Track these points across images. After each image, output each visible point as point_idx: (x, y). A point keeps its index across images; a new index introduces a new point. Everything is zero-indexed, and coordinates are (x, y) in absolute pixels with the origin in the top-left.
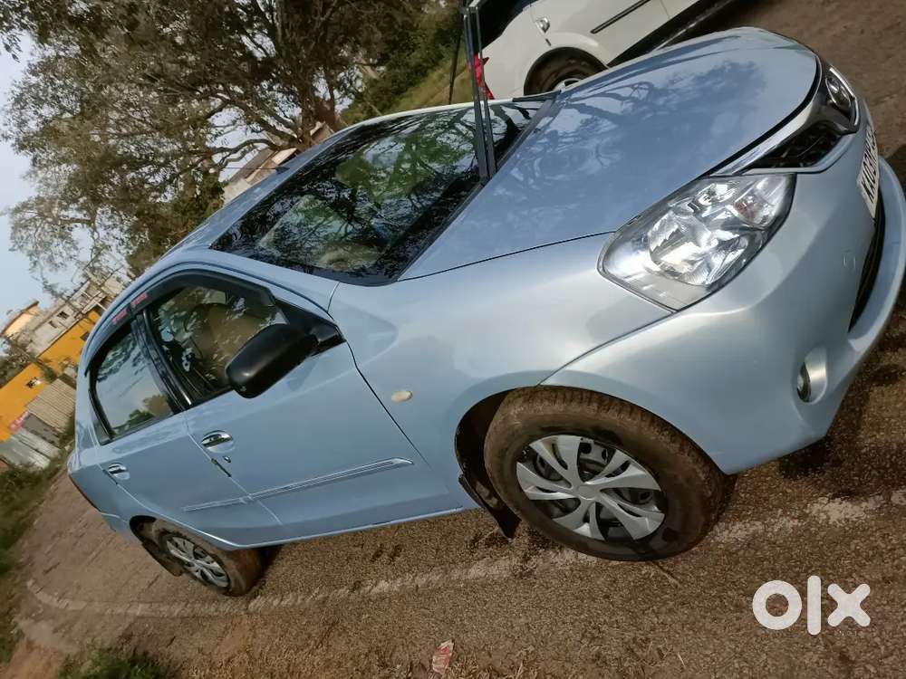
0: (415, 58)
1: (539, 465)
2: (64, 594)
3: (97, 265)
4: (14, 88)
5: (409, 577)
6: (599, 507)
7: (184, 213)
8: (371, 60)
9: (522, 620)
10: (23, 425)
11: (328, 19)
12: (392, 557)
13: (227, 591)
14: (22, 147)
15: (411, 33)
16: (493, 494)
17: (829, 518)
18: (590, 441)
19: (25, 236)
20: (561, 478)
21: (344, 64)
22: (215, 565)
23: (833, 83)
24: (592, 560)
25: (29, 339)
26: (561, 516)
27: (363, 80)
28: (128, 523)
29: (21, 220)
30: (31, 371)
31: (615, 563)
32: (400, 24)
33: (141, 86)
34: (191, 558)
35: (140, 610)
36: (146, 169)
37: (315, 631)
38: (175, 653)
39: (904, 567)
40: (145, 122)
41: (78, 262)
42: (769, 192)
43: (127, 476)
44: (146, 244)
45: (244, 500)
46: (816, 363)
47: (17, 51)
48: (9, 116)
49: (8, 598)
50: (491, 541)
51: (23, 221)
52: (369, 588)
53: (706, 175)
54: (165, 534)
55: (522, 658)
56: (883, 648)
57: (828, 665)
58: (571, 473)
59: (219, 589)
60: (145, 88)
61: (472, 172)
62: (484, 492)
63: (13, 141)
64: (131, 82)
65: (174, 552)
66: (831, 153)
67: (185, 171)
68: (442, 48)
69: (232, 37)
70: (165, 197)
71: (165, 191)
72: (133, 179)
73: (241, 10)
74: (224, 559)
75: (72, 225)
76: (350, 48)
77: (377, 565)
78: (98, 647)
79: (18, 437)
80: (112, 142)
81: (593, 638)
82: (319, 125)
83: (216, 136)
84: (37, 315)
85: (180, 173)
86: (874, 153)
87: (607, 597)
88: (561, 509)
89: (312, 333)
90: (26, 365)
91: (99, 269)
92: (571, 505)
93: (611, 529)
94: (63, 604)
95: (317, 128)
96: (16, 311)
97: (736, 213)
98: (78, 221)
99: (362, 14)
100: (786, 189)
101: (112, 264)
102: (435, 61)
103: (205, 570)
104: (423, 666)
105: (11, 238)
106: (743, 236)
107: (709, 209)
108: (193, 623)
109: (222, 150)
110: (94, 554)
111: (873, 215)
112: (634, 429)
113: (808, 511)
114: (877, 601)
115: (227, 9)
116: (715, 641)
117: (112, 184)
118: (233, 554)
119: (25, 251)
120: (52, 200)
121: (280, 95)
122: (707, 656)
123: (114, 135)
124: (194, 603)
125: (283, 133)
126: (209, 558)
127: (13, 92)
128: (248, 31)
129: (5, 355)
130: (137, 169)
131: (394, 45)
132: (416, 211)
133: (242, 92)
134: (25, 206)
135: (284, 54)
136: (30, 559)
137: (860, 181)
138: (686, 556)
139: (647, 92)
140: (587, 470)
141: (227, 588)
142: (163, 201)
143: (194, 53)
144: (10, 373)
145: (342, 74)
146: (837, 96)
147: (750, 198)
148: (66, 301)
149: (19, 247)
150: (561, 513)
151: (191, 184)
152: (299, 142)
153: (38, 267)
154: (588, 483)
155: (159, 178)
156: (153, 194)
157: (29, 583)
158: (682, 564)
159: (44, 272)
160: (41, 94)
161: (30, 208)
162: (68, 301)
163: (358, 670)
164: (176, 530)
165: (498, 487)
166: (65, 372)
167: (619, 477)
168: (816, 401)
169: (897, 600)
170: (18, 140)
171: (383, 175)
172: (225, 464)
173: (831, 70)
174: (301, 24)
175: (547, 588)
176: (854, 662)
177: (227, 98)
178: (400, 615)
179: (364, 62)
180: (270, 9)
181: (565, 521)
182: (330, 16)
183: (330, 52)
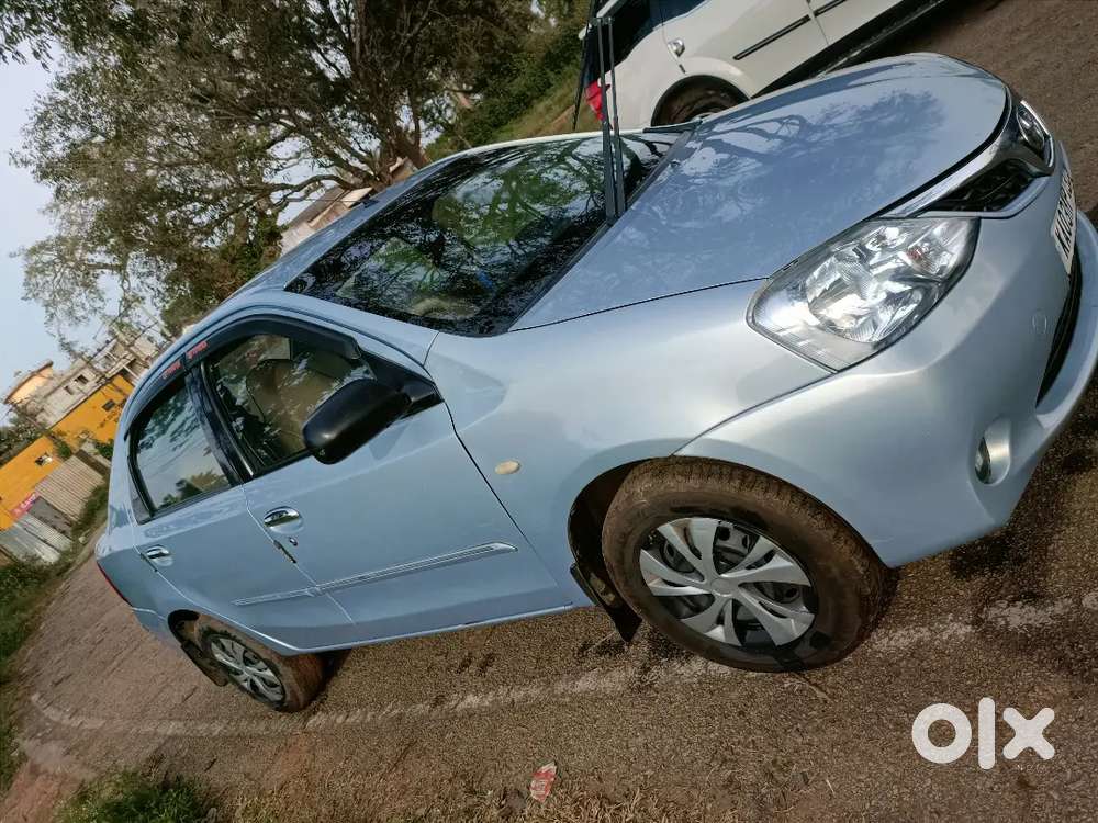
0: (517, 86)
1: (667, 554)
2: (77, 711)
3: (126, 320)
4: (39, 105)
5: (502, 690)
6: (736, 605)
7: (233, 262)
8: (464, 86)
9: (640, 739)
10: (28, 510)
11: (416, 35)
12: (484, 666)
13: (282, 707)
14: (44, 175)
15: (514, 56)
16: (611, 587)
17: (1007, 624)
18: (729, 525)
19: (41, 283)
20: (694, 569)
21: (432, 90)
22: (269, 673)
23: (1025, 118)
24: (725, 670)
25: (39, 407)
26: (690, 616)
27: (454, 110)
28: (166, 619)
29: (36, 263)
30: (42, 445)
31: (752, 674)
32: (502, 44)
33: (188, 107)
34: (239, 664)
35: (172, 728)
36: (190, 207)
37: (388, 752)
38: (216, 779)
39: (1095, 680)
40: (192, 150)
41: (104, 316)
42: (948, 239)
43: (168, 561)
44: (187, 297)
45: (310, 591)
46: (997, 440)
47: (47, 59)
48: (30, 138)
49: (8, 714)
50: (605, 649)
51: (39, 265)
52: (454, 703)
53: (876, 216)
54: (211, 634)
55: (639, 783)
56: (1069, 772)
57: (1004, 791)
58: (705, 563)
59: (271, 703)
60: (194, 111)
61: (587, 215)
62: (600, 585)
63: (34, 167)
64: (177, 101)
65: (220, 657)
66: (1021, 197)
67: (238, 210)
68: (552, 75)
69: (301, 52)
70: (213, 241)
71: (213, 233)
72: (174, 218)
73: (312, 21)
74: (281, 667)
75: (99, 271)
76: (441, 71)
77: (465, 675)
78: (121, 771)
79: (22, 524)
80: (150, 173)
81: (725, 761)
82: (400, 161)
83: (277, 170)
84: (51, 378)
85: (232, 213)
86: (1071, 200)
87: (741, 713)
88: (691, 608)
89: (403, 391)
90: (36, 438)
91: (129, 325)
92: (703, 604)
93: (749, 633)
94: (76, 722)
95: (397, 165)
96: (25, 373)
97: (909, 262)
98: (106, 266)
99: (456, 29)
100: (969, 235)
101: (143, 320)
102: (543, 90)
103: (255, 679)
104: (519, 793)
105: (24, 285)
106: (917, 288)
107: (878, 255)
108: (238, 743)
109: (283, 187)
110: (115, 663)
111: (1069, 271)
112: (781, 512)
113: (983, 616)
114: (1063, 719)
115: (295, 19)
116: (870, 764)
117: (149, 223)
118: (291, 660)
119: (41, 301)
120: (76, 240)
121: (355, 124)
122: (859, 781)
123: (155, 164)
124: (240, 720)
125: (357, 169)
126: (261, 664)
127: (36, 109)
128: (321, 47)
129: (10, 425)
130: (180, 206)
131: (493, 69)
132: (515, 259)
133: (309, 119)
134: (43, 247)
135: (361, 75)
136: (36, 669)
137: (1053, 233)
138: (838, 667)
139: (798, 128)
140: (724, 560)
141: (281, 702)
142: (210, 245)
143: (254, 69)
144: (16, 447)
145: (430, 102)
146: (1030, 132)
147: (926, 244)
148: (88, 363)
149: (34, 296)
150: (691, 612)
151: (244, 226)
152: (376, 179)
153: (55, 320)
154: (724, 575)
155: (205, 218)
156: (198, 237)
157: (35, 697)
158: (832, 676)
159: (62, 326)
160: (69, 112)
161: (48, 249)
162: (89, 362)
163: (440, 797)
164: (224, 629)
165: (616, 579)
166: (83, 448)
167: (761, 569)
168: (998, 482)
169: (1086, 717)
170: (39, 166)
171: (476, 216)
172: (289, 547)
173: (1023, 103)
174: (383, 40)
175: (671, 703)
176: (1034, 788)
177: (291, 124)
178: (492, 733)
179: (455, 88)
180: (346, 20)
181: (694, 622)
182: (419, 32)
183: (417, 75)
